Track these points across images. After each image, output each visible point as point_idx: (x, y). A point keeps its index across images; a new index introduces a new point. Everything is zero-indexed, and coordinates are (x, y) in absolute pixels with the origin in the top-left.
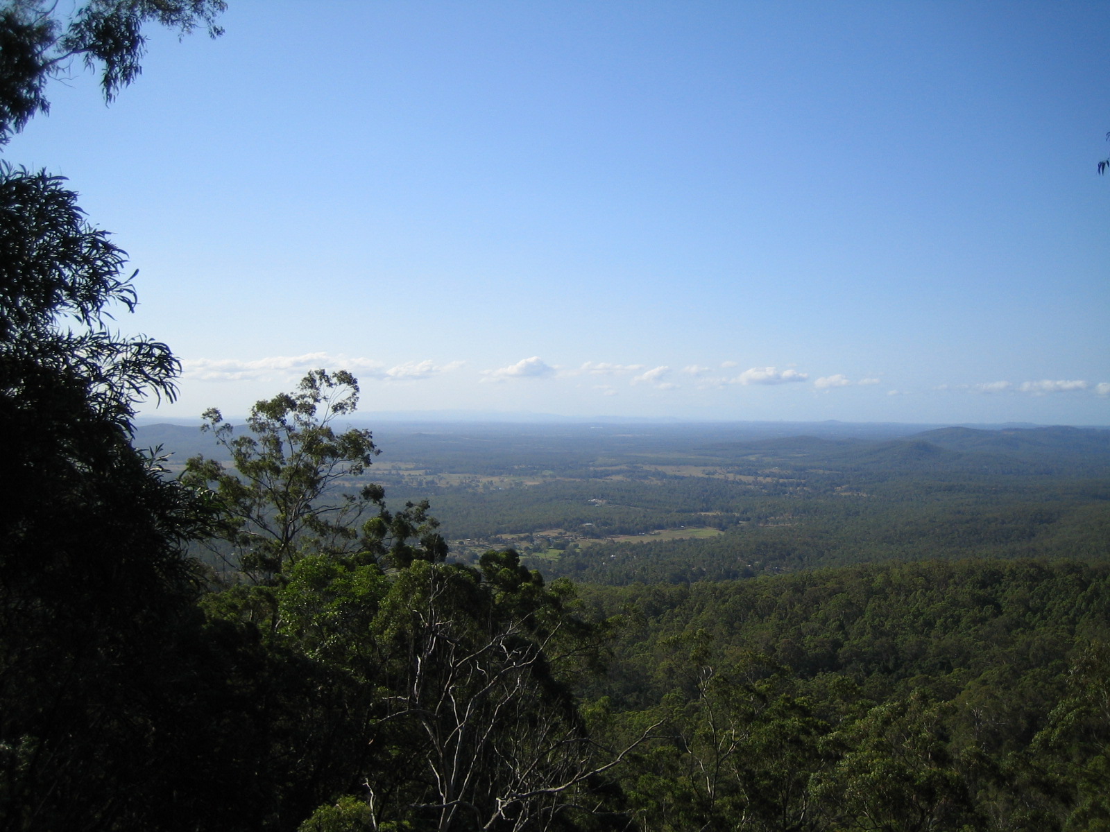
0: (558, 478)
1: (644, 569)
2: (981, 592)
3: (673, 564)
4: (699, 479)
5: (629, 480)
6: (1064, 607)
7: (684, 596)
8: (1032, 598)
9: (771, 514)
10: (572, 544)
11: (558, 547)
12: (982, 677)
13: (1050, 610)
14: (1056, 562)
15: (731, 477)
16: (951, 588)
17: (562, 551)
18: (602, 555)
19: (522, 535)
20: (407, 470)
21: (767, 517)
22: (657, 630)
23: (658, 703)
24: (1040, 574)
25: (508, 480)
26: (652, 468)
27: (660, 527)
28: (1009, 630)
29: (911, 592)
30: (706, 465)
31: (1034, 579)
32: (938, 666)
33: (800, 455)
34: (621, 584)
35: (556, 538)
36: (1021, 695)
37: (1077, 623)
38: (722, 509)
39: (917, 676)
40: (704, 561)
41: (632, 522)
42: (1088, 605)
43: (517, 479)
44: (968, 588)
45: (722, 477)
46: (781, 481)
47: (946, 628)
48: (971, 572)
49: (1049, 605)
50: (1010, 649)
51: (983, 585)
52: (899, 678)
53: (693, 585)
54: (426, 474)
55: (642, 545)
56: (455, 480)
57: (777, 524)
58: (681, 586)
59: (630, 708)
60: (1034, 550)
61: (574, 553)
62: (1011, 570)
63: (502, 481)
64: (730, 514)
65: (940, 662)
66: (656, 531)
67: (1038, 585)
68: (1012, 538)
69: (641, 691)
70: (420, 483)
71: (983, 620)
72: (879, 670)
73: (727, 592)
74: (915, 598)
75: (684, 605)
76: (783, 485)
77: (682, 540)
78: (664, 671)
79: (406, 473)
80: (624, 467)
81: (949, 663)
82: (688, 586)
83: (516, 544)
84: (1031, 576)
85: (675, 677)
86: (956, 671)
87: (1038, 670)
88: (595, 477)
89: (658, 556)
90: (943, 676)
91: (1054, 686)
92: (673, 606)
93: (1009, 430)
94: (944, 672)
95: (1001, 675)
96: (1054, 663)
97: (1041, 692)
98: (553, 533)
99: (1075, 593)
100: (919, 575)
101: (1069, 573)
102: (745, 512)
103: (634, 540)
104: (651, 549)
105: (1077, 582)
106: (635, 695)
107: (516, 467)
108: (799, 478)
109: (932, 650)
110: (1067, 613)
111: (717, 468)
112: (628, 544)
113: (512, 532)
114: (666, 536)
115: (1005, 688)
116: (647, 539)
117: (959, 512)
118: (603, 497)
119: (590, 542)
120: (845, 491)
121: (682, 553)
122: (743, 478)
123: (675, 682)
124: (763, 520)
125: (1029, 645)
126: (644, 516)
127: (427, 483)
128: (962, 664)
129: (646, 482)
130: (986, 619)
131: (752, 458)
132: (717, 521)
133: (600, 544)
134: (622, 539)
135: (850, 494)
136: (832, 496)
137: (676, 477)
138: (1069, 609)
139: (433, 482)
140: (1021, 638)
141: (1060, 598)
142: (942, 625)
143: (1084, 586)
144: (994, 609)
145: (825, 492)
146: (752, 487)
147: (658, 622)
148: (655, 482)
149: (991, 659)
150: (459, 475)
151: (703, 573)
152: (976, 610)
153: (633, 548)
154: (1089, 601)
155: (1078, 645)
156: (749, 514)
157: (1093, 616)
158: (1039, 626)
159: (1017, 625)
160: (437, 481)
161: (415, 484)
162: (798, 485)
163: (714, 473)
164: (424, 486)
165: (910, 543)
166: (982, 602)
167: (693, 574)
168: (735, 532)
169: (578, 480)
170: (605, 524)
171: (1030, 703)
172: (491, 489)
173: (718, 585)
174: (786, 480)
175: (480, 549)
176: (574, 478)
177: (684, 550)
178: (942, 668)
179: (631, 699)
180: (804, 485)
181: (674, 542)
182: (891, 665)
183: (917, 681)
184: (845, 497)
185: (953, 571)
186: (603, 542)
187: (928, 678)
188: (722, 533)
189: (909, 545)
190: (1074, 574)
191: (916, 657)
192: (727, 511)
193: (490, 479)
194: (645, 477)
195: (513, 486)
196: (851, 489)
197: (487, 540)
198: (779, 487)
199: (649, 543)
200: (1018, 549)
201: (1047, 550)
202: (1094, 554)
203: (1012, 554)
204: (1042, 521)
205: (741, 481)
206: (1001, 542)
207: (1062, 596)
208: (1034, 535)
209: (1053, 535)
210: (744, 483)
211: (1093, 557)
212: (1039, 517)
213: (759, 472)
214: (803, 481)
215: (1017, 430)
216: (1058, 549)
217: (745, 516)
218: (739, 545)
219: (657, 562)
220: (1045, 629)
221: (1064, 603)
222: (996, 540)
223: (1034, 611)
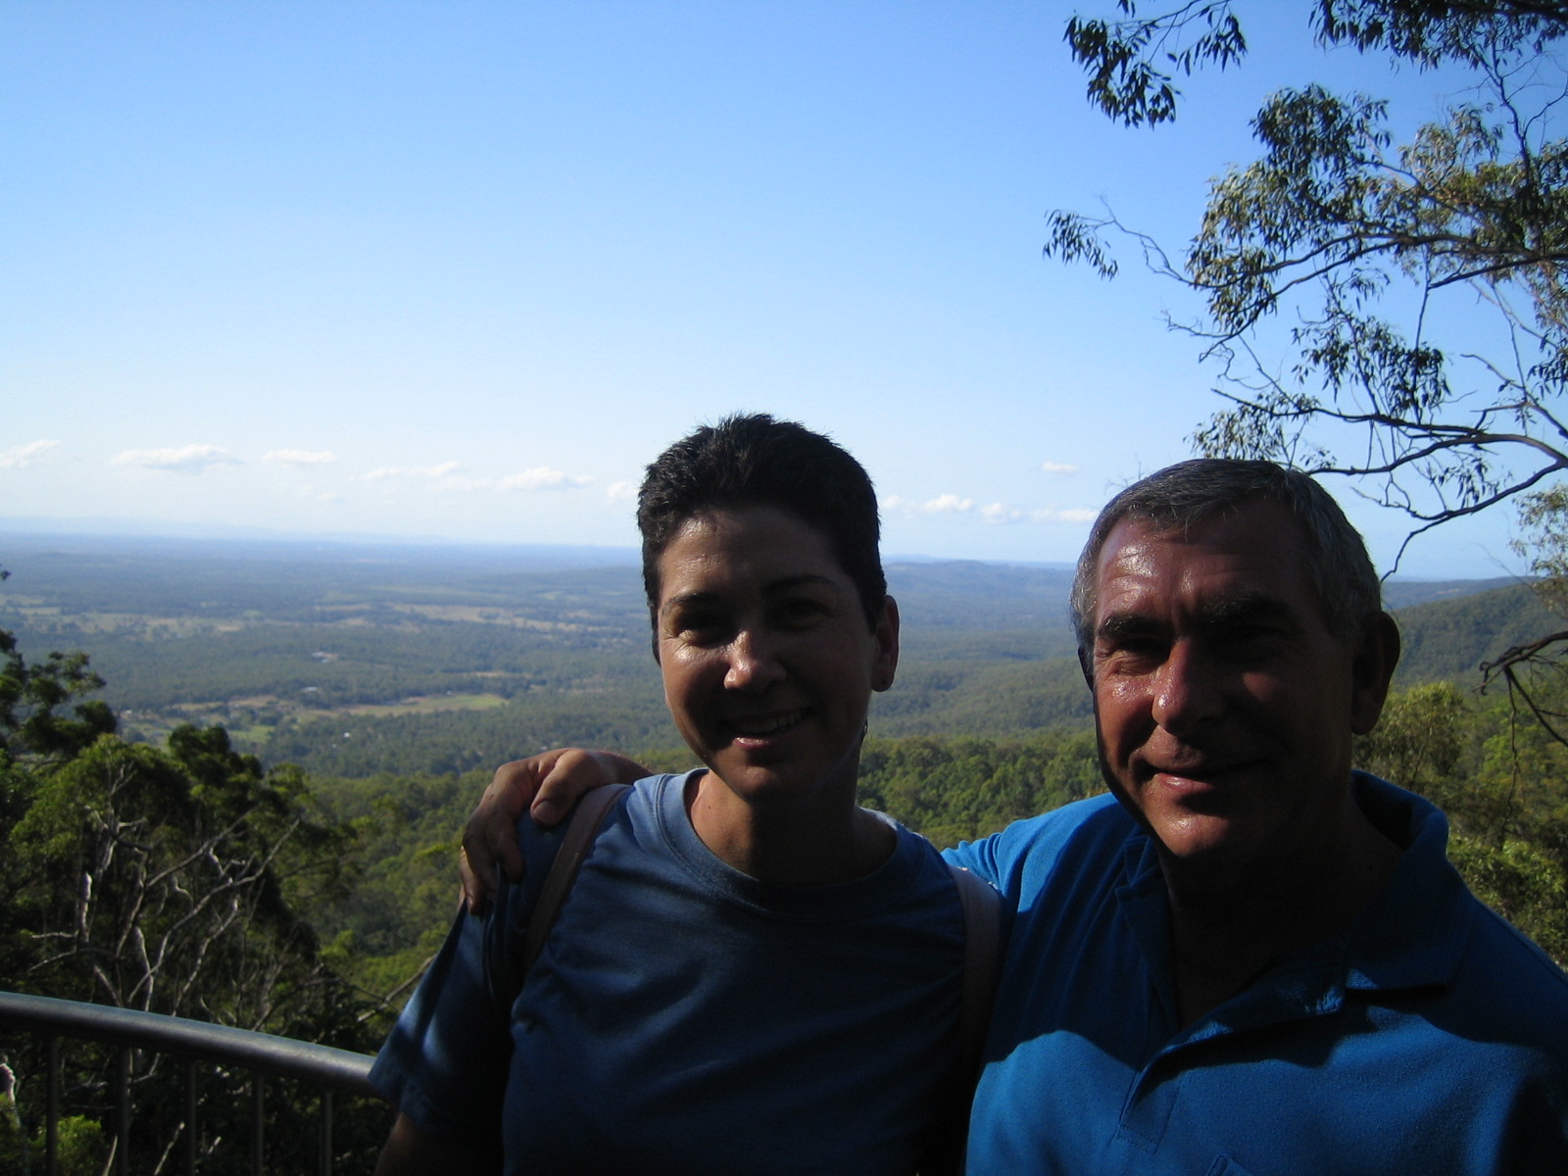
0: (268, 621)
1: (393, 754)
3: (435, 745)
4: (474, 625)
5: (373, 625)
6: (964, 800)
7: (451, 792)
8: (924, 788)
9: (576, 676)
10: (287, 718)
11: (265, 722)
13: (946, 804)
14: (954, 740)
15: (520, 622)
17: (272, 729)
18: (331, 733)
19: (212, 705)
20: (32, 606)
21: (570, 679)
22: (413, 841)
23: (414, 944)
24: (934, 758)
25: (191, 623)
26: (406, 609)
27: (418, 693)
30: (483, 605)
31: (926, 763)
33: (617, 593)
34: (360, 775)
35: (263, 709)
38: (506, 668)
40: (480, 742)
41: (377, 685)
42: (993, 796)
43: (205, 622)
45: (507, 622)
46: (590, 629)
49: (946, 797)
53: (465, 776)
54: (63, 613)
55: (391, 720)
56: (108, 622)
57: (584, 688)
58: (446, 779)
59: (373, 953)
60: (927, 725)
61: (291, 731)
62: (899, 753)
63: (182, 625)
64: (517, 675)
66: (412, 699)
67: (932, 772)
68: (900, 710)
69: (389, 929)
70: (53, 627)
75: (452, 804)
76: (594, 634)
77: (449, 713)
78: (423, 899)
79: (30, 612)
80: (365, 607)
82: (456, 777)
83: (203, 718)
84: (923, 759)
85: (438, 906)
88: (323, 619)
89: (414, 734)
92: (435, 805)
98: (258, 702)
99: (978, 781)
101: (971, 754)
102: (539, 672)
103: (380, 712)
104: (403, 725)
105: (982, 766)
106: (380, 934)
107: (204, 605)
108: (615, 626)
110: (967, 808)
111: (501, 611)
112: (369, 718)
113: (197, 700)
114: (425, 706)
116: (397, 711)
118: (334, 648)
119: (313, 714)
121: (448, 731)
122: (538, 625)
123: (439, 913)
124: (565, 684)
126: (395, 678)
127: (64, 627)
129: (397, 628)
131: (551, 596)
132: (499, 685)
133: (330, 719)
134: (361, 711)
137: (441, 622)
138: (970, 803)
139: (72, 625)
141: (959, 788)
143: (988, 772)
146: (549, 637)
147: (414, 829)
148: (410, 628)
150: (113, 616)
151: (478, 759)
153: (378, 723)
154: (996, 791)
156: (544, 676)
160: (79, 623)
161: (44, 629)
162: (614, 635)
163: (496, 616)
164: (59, 631)
167: (463, 759)
168: (524, 701)
169: (297, 625)
170: (337, 688)
172: (166, 636)
174: (597, 629)
175: (147, 726)
176: (291, 620)
177: (452, 725)
179: (374, 940)
180: (623, 635)
181: (437, 715)
186: (333, 715)
188: (507, 703)
190: (977, 757)
192: (514, 670)
193: (163, 621)
194: (397, 622)
195: (199, 631)
197: (157, 712)
198: (587, 637)
199: (400, 717)
200: (908, 724)
201: (944, 724)
202: (1003, 729)
203: (901, 730)
204: (939, 687)
205: (534, 628)
206: (886, 714)
207: (962, 785)
208: (928, 705)
209: (952, 706)
210: (539, 632)
211: (1001, 733)
212: (935, 680)
213: (560, 616)
214: (621, 630)
215: (910, 564)
216: (959, 724)
217: (539, 678)
218: (530, 719)
219: (413, 744)
220: (939, 829)
221: (965, 795)
222: (879, 712)
223: (926, 806)
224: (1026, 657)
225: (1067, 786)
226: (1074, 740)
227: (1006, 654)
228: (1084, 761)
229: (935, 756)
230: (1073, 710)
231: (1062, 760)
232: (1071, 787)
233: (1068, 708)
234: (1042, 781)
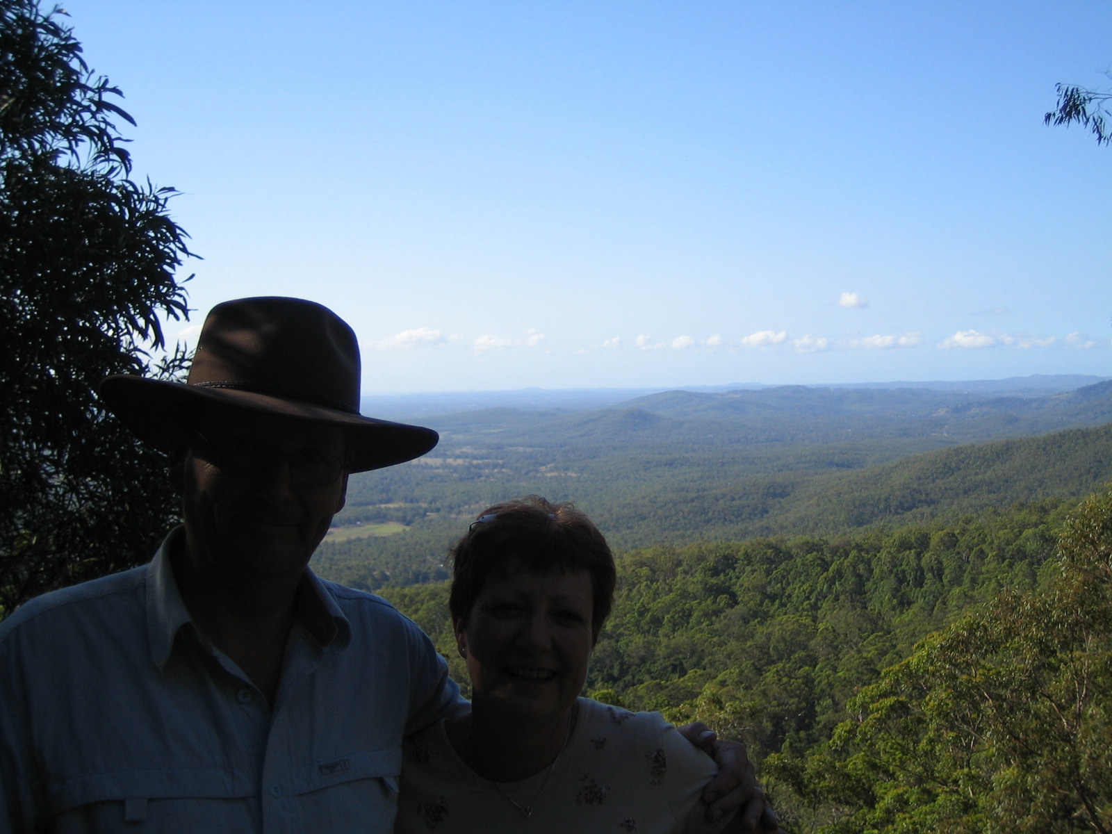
2: (714, 581)
3: (349, 568)
6: (804, 591)
8: (770, 583)
9: (466, 503)
12: (720, 678)
13: (790, 596)
14: (793, 541)
16: (679, 578)
21: (459, 506)
24: (777, 556)
28: (746, 622)
29: (634, 585)
31: (770, 561)
32: (670, 669)
33: (497, 430)
36: (764, 693)
37: (820, 609)
38: (405, 499)
39: (645, 684)
40: (387, 563)
42: (830, 587)
44: (699, 576)
46: (475, 462)
47: (675, 625)
48: (701, 558)
49: (789, 590)
50: (749, 644)
51: (715, 572)
52: (626, 686)
57: (473, 514)
60: (767, 528)
62: (746, 554)
64: (415, 505)
65: (672, 665)
67: (776, 568)
68: (744, 516)
71: (717, 613)
72: (602, 680)
73: (417, 599)
74: (639, 592)
76: (478, 467)
77: (360, 540)
81: (681, 664)
84: (767, 558)
86: (691, 673)
87: (781, 665)
89: (332, 559)
90: (675, 678)
91: (800, 681)
93: (735, 392)
94: (677, 676)
95: (741, 673)
96: (797, 655)
97: (786, 689)
99: (817, 574)
100: (642, 564)
101: (808, 552)
102: (433, 501)
105: (819, 562)
108: (497, 458)
109: (661, 652)
110: (808, 598)
114: (341, 535)
115: (746, 688)
117: (683, 490)
120: (551, 471)
121: (360, 555)
122: (432, 462)
124: (456, 510)
125: (769, 637)
128: (697, 665)
130: (721, 611)
132: (400, 514)
135: (555, 474)
136: (535, 477)
138: (811, 592)
140: (760, 629)
141: (800, 581)
142: (669, 621)
143: (825, 566)
144: (730, 599)
145: (527, 473)
146: (440, 471)
149: (729, 656)
151: (386, 578)
152: (709, 602)
154: (831, 582)
155: (822, 632)
156: (438, 504)
157: (837, 599)
158: (779, 615)
159: (755, 615)
162: (495, 466)
165: (628, 528)
166: (716, 591)
167: (375, 580)
168: (422, 527)
171: (774, 703)
173: (407, 591)
174: (480, 462)
177: (362, 551)
178: (674, 671)
180: (503, 466)
181: (349, 542)
182: (616, 672)
183: (647, 687)
184: (551, 478)
185: (681, 557)
187: (660, 684)
188: (408, 529)
189: (628, 531)
190: (815, 553)
191: (643, 660)
192: (412, 501)
196: (556, 469)
198: (472, 470)
200: (751, 529)
201: (782, 527)
202: (832, 529)
203: (744, 534)
204: (775, 495)
205: (426, 463)
206: (731, 521)
207: (803, 578)
208: (767, 512)
209: (788, 511)
210: (431, 467)
211: (831, 532)
212: (772, 490)
213: (448, 453)
214: (500, 462)
215: (744, 392)
216: (794, 526)
217: (433, 506)
218: (428, 542)
219: (331, 568)
220: (785, 618)
221: (805, 587)
222: (725, 520)
223: (773, 598)
224: (849, 466)
225: (893, 575)
226: (896, 536)
227: (831, 464)
228: (908, 552)
229: (777, 555)
230: (892, 509)
231: (889, 553)
232: (896, 575)
233: (887, 508)
234: (871, 571)
